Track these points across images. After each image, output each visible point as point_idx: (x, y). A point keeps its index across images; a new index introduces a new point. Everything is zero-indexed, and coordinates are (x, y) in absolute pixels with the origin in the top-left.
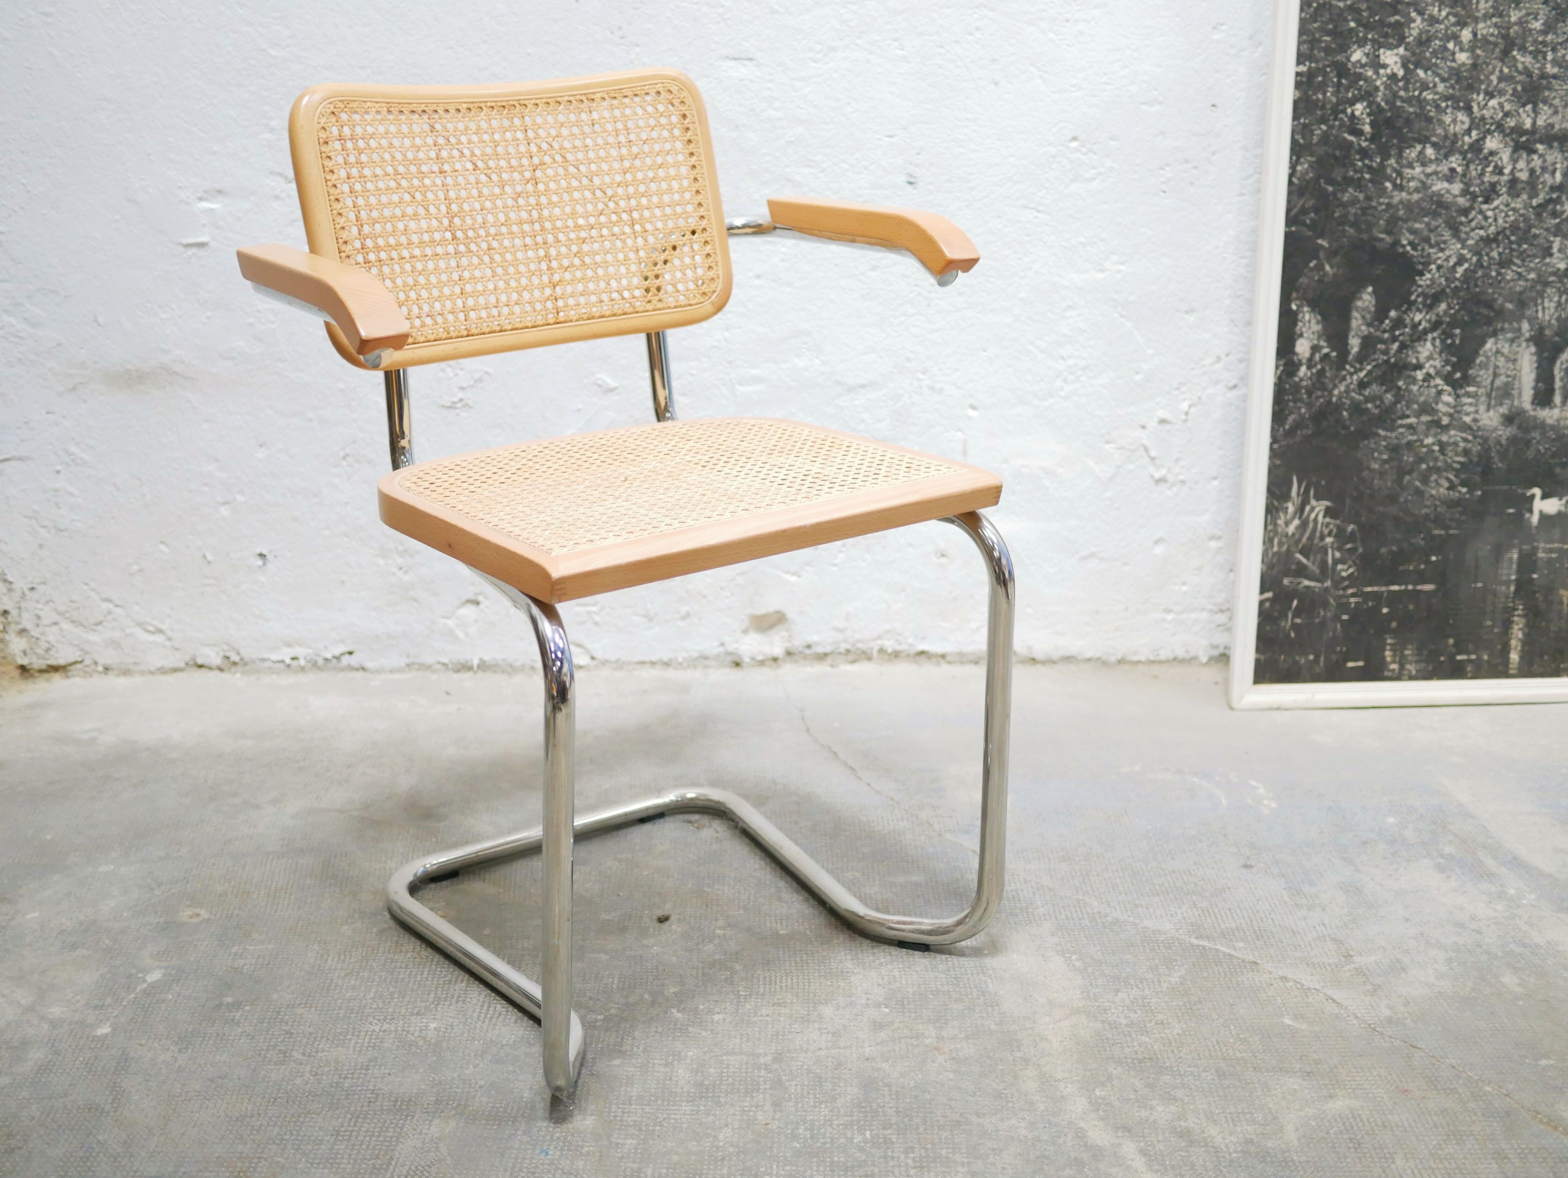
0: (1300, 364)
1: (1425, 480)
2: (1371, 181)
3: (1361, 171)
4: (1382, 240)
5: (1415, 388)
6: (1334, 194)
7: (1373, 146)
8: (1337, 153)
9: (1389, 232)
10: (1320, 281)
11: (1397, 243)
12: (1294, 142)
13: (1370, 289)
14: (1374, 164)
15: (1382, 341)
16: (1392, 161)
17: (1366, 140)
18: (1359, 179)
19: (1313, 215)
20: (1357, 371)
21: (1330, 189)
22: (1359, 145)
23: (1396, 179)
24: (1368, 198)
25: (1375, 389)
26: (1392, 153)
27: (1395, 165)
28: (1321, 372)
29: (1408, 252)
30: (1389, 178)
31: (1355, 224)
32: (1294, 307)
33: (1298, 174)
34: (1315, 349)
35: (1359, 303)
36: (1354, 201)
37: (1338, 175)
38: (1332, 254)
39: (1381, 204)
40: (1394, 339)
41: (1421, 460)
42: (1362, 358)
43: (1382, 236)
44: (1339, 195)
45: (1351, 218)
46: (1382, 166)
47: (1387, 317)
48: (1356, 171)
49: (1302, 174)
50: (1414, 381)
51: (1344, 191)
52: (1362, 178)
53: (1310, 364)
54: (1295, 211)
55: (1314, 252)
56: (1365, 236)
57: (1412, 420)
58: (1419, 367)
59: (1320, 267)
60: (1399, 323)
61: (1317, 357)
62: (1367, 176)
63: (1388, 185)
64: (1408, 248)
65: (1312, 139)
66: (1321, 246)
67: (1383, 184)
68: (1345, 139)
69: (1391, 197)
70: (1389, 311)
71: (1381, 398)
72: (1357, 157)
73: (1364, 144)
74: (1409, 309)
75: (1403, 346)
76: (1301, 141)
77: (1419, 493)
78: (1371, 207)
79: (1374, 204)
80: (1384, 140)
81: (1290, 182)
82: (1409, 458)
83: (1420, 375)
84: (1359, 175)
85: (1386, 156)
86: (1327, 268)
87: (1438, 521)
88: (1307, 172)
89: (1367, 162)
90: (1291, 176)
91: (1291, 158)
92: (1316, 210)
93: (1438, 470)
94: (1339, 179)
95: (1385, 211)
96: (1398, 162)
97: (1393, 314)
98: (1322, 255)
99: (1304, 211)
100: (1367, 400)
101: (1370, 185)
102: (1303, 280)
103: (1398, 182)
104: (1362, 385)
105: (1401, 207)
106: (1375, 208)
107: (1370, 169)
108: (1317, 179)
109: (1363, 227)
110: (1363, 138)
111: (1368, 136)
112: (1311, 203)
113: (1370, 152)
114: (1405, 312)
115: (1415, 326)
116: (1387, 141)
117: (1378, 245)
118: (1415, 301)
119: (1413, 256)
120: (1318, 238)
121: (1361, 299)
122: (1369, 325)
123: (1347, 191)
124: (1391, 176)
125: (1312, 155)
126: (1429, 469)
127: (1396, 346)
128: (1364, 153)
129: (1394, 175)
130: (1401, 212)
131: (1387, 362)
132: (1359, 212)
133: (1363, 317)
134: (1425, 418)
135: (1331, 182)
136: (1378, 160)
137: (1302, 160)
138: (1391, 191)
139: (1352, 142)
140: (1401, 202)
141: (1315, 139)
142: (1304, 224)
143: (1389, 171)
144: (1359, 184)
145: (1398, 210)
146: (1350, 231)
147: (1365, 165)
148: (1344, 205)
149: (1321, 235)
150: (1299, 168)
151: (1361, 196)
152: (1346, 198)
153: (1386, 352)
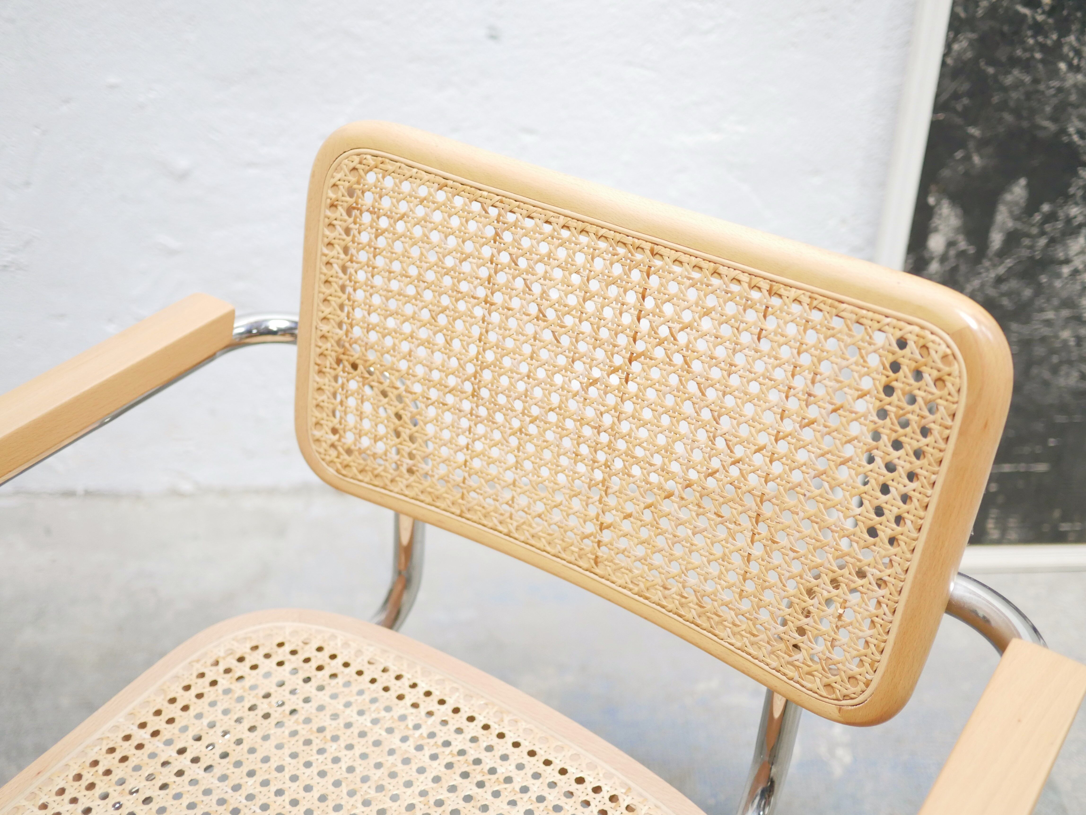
0: (932, 259)
1: (1055, 370)
2: (1042, 61)
3: (1031, 49)
4: (1045, 128)
5: (1058, 284)
6: (995, 76)
7: (1051, 21)
8: (1006, 28)
9: (1054, 119)
10: (966, 174)
11: (1063, 131)
12: (954, 17)
13: (1023, 181)
14: (1049, 42)
15: (1028, 235)
16: (1072, 38)
17: (1044, 13)
18: (1028, 60)
19: (966, 101)
20: (994, 266)
21: (991, 70)
22: (1034, 19)
23: (1073, 59)
24: (1036, 81)
25: (1013, 284)
26: (1074, 27)
27: (1075, 43)
28: (954, 270)
29: (1075, 143)
30: (1064, 58)
31: (1016, 112)
32: (931, 200)
33: (954, 54)
34: (951, 244)
35: (1008, 197)
36: (1018, 84)
37: (1002, 54)
38: (982, 143)
39: (1049, 88)
40: (1043, 233)
41: (1053, 351)
42: (1002, 253)
43: (1047, 124)
44: (1001, 78)
45: (1012, 104)
46: (1058, 44)
47: (1037, 210)
48: (1025, 50)
49: (960, 53)
50: (1059, 276)
51: (1008, 73)
52: (1033, 57)
53: (944, 259)
54: (945, 96)
55: (962, 142)
56: (1025, 124)
57: (1050, 315)
58: (1067, 261)
59: (968, 158)
60: (1051, 217)
61: (952, 252)
62: (1038, 56)
63: (1063, 66)
64: (1076, 138)
65: (977, 12)
66: (972, 136)
67: (1055, 64)
68: (1018, 13)
69: (1063, 80)
70: (1042, 203)
71: (1019, 294)
72: (1029, 33)
73: (1040, 18)
74: (1065, 202)
75: (1053, 241)
76: (963, 15)
77: (1046, 384)
78: (1037, 91)
79: (1042, 87)
80: (1065, 13)
81: (944, 64)
82: (1039, 351)
83: (1066, 270)
84: (1027, 55)
85: (1064, 32)
86: (976, 159)
87: (1063, 408)
88: (965, 51)
89: (1040, 39)
90: (945, 55)
91: (947, 35)
92: (970, 94)
93: (1070, 363)
94: (1004, 59)
95: (1054, 96)
96: (1078, 39)
97: (1046, 208)
98: (971, 145)
99: (956, 96)
100: (1003, 295)
101: (1040, 66)
102: (946, 173)
103: (1075, 62)
104: (999, 280)
105: (1073, 91)
106: (1043, 93)
107: (1043, 47)
108: (975, 60)
109: (1025, 113)
110: (1039, 11)
111: (1047, 8)
112: (966, 86)
113: (1046, 27)
114: (1061, 206)
115: (1069, 220)
116: (1069, 15)
117: (1041, 134)
118: (1074, 195)
119: (1079, 146)
120: (970, 125)
121: (1012, 193)
122: (1016, 218)
123: (1009, 73)
124: (1067, 55)
125: (973, 31)
126: (1061, 363)
127: (1043, 242)
128: (1038, 28)
129: (1071, 54)
130: (1073, 98)
131: (1031, 258)
132: (1022, 97)
133: (1011, 212)
134: (1065, 313)
135: (992, 62)
136: (1055, 37)
137: (961, 37)
138: (1065, 73)
139: (1025, 16)
140: (1075, 86)
141: (980, 12)
142: (955, 111)
143: (1066, 49)
144: (1027, 65)
145: (1070, 94)
146: (1008, 118)
147: (1037, 43)
148: (1005, 89)
149: (974, 123)
150: (956, 47)
151: (1027, 79)
152: (1009, 80)
153: (1031, 247)
